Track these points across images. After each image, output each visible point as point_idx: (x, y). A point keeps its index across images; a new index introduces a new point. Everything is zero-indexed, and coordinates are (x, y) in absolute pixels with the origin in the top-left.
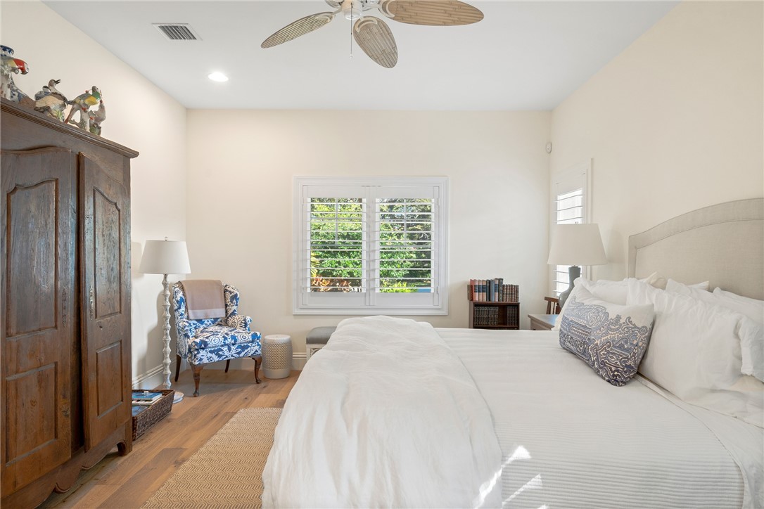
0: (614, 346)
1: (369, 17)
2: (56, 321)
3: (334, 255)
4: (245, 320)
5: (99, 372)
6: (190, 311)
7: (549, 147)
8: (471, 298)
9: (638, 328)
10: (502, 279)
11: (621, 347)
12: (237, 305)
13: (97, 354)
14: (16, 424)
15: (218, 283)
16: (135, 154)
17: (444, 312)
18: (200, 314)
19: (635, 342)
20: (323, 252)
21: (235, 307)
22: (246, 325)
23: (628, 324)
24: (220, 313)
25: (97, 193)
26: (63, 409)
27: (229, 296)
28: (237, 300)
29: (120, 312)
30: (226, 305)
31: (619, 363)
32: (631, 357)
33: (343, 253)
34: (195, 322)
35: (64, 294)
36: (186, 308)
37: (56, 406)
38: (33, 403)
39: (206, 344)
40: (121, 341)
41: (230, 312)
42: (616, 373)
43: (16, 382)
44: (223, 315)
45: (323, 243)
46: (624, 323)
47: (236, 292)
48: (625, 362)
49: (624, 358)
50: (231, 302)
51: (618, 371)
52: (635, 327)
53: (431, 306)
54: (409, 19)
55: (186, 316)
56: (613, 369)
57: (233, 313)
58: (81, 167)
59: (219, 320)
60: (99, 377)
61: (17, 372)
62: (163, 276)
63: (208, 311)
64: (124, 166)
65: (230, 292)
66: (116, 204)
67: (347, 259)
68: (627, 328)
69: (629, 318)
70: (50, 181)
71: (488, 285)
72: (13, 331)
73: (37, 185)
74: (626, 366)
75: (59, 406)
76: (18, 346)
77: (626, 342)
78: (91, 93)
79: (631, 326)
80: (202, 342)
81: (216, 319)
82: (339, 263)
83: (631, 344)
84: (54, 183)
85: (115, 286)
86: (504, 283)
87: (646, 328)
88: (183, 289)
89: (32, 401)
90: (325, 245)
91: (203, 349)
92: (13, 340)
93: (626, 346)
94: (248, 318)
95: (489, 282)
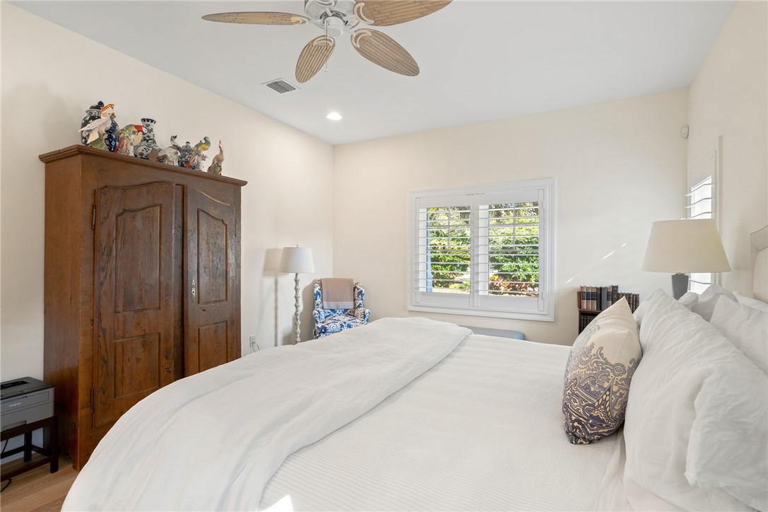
0: (580, 386)
1: (359, 30)
2: (160, 304)
3: (514, 260)
4: (364, 312)
5: (201, 343)
6: (325, 303)
7: (685, 131)
8: (580, 306)
9: (611, 365)
10: (617, 287)
11: (587, 388)
12: (362, 299)
13: (199, 330)
14: (123, 373)
15: (350, 281)
16: (244, 183)
17: (550, 319)
18: (333, 305)
19: (606, 385)
20: (505, 256)
21: (360, 301)
22: (365, 316)
23: (598, 358)
24: (350, 305)
25: (201, 213)
26: (166, 367)
27: (357, 291)
28: (362, 295)
29: (226, 299)
30: (355, 300)
31: (581, 411)
32: (599, 406)
33: (522, 258)
34: (330, 311)
35: (167, 285)
36: (322, 300)
37: (159, 363)
38: (138, 360)
39: (326, 329)
40: (227, 322)
41: (357, 305)
42: (576, 424)
43: (123, 344)
44: (352, 307)
45: (504, 248)
46: (594, 355)
47: (361, 289)
48: (589, 411)
49: (589, 405)
50: (358, 296)
51: (580, 422)
52: (607, 363)
53: (536, 311)
54: (388, 21)
55: (321, 305)
56: (573, 418)
57: (359, 306)
58: (185, 195)
59: (349, 311)
60: (201, 347)
61: (123, 338)
62: (295, 274)
63: (340, 303)
64: (235, 192)
65: (358, 289)
66: (222, 221)
67: (526, 263)
68: (596, 362)
69: (601, 348)
70: (155, 205)
71: (599, 292)
72: (120, 308)
73: (144, 209)
74: (591, 417)
75: (162, 364)
76: (125, 320)
77: (594, 383)
78: (204, 142)
79: (602, 360)
80: (323, 327)
81: (346, 310)
82: (519, 267)
83: (600, 387)
84: (159, 207)
85: (221, 281)
86: (619, 292)
87: (623, 366)
88: (321, 285)
89: (136, 358)
90: (506, 250)
91: (324, 333)
92: (120, 316)
93: (592, 389)
94: (367, 311)
95: (601, 289)
